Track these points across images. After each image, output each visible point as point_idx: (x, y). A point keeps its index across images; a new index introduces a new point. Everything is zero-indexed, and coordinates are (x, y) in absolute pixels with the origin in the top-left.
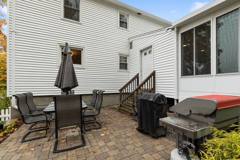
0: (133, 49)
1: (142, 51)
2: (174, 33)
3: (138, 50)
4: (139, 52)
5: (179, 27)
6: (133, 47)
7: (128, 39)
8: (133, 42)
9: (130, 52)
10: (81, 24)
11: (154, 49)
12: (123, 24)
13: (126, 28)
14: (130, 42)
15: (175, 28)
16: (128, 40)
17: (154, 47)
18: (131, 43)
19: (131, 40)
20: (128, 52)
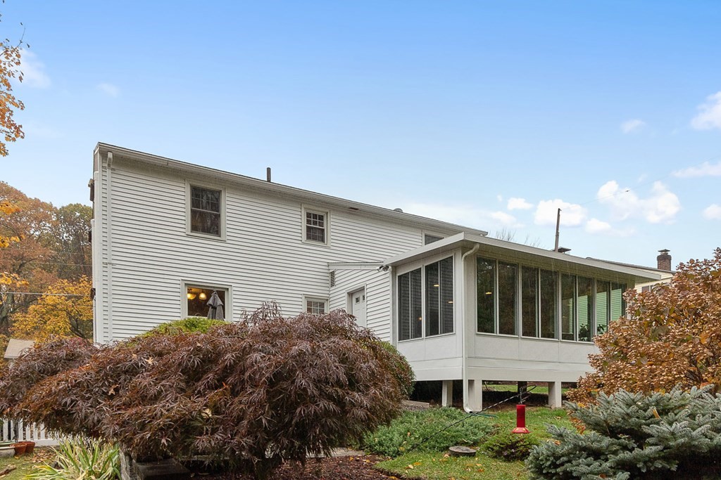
0: (337, 286)
1: (352, 294)
2: (389, 273)
3: (344, 291)
4: (346, 294)
5: (395, 267)
6: (336, 284)
7: (326, 264)
8: (336, 273)
9: (331, 292)
10: (224, 241)
11: (368, 294)
12: (316, 233)
13: (323, 240)
14: (331, 271)
15: (390, 267)
16: (327, 268)
17: (368, 290)
18: (332, 274)
19: (332, 268)
20: (328, 292)
